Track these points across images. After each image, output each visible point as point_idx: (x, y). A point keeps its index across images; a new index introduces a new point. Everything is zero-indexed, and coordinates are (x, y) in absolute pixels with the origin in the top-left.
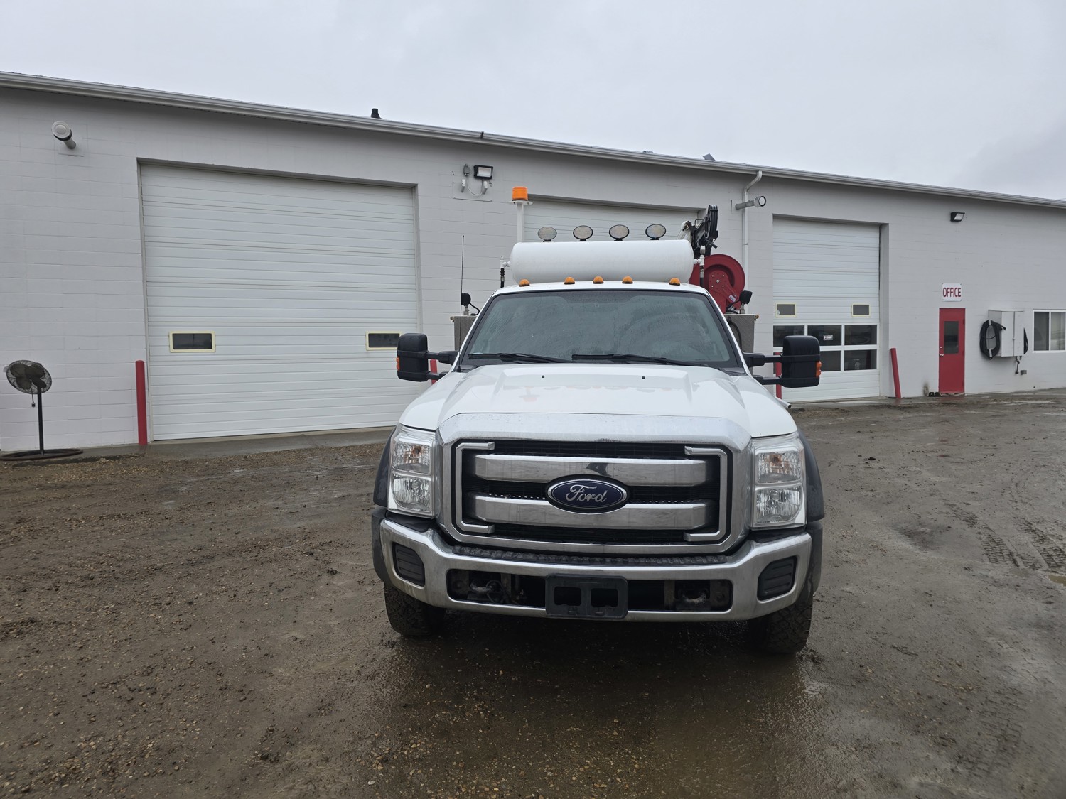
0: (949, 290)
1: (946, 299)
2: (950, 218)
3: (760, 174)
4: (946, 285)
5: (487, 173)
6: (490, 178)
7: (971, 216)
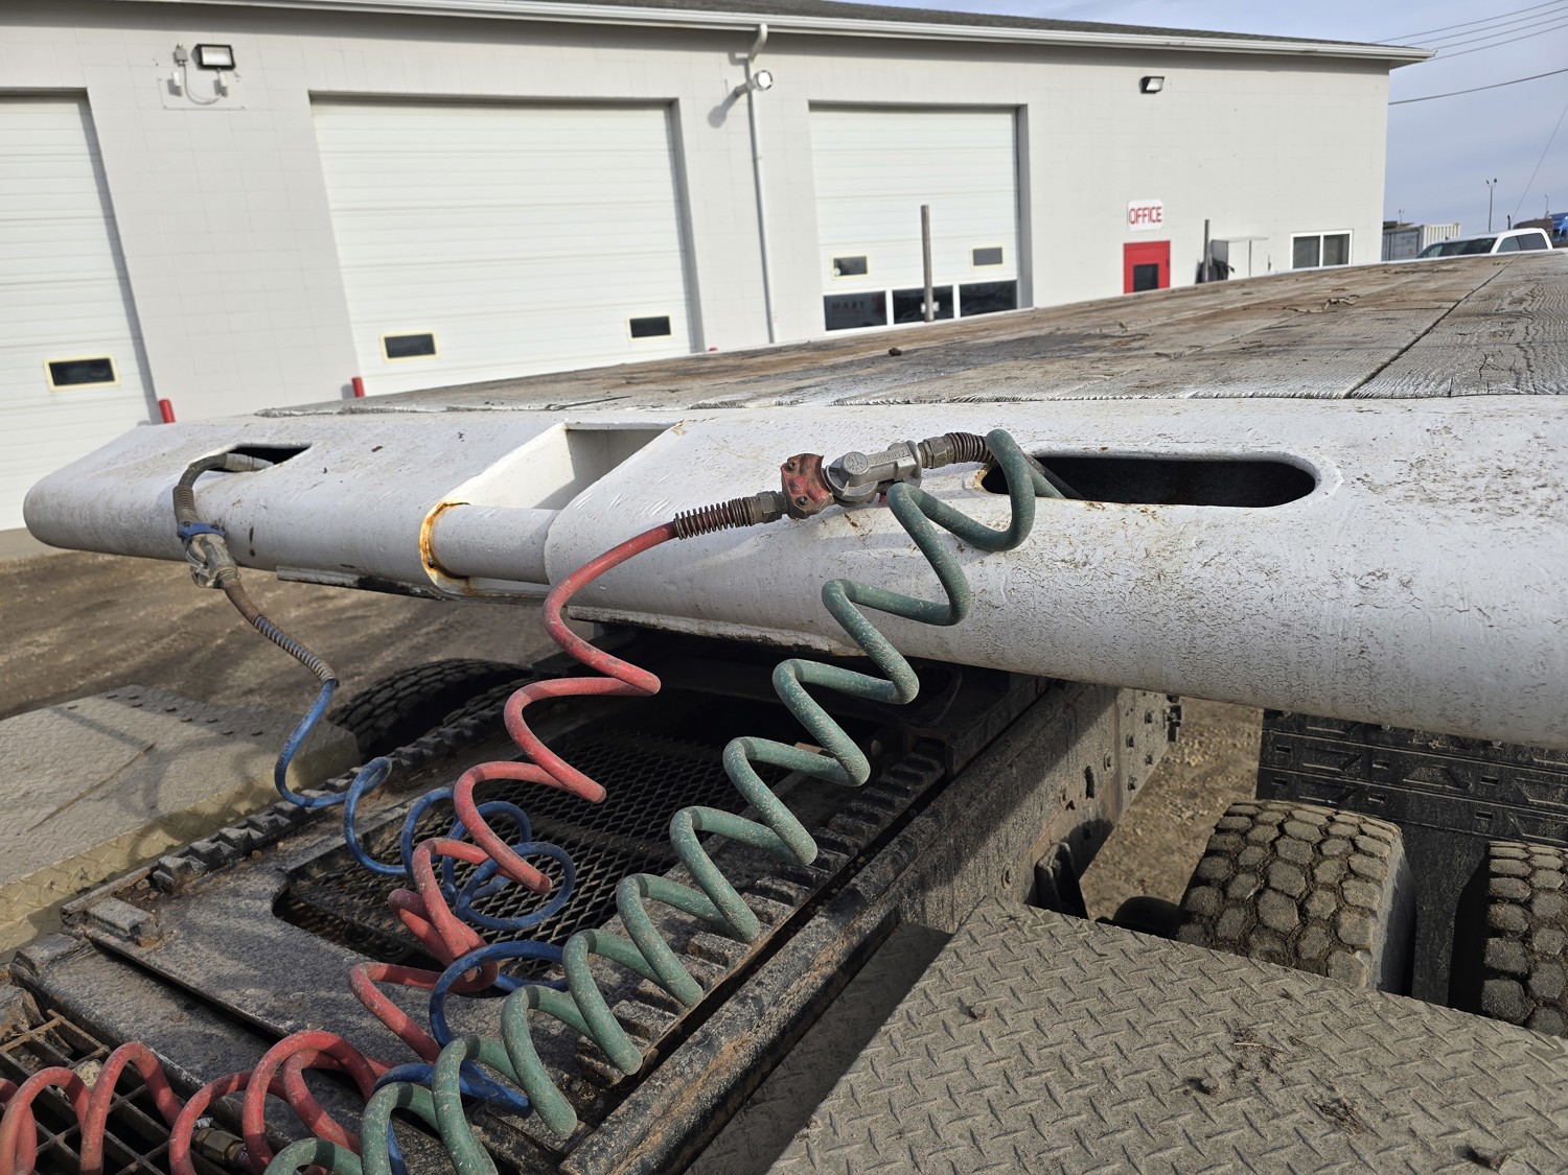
0: (1140, 213)
1: (1134, 227)
2: (1138, 89)
3: (764, 30)
4: (1131, 206)
5: (223, 59)
6: (231, 67)
7: (1177, 80)
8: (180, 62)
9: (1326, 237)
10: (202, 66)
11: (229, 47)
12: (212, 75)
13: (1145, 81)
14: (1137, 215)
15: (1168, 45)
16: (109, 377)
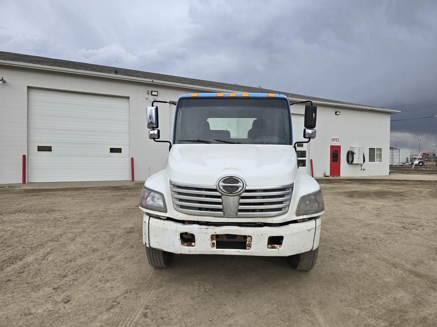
1: (333, 142)
2: (335, 114)
4: (332, 137)
5: (156, 94)
6: (157, 95)
7: (343, 113)
8: (148, 94)
9: (376, 148)
10: (152, 95)
11: (157, 92)
12: (153, 96)
13: (336, 112)
14: (334, 140)
15: (341, 106)
16: (121, 152)
